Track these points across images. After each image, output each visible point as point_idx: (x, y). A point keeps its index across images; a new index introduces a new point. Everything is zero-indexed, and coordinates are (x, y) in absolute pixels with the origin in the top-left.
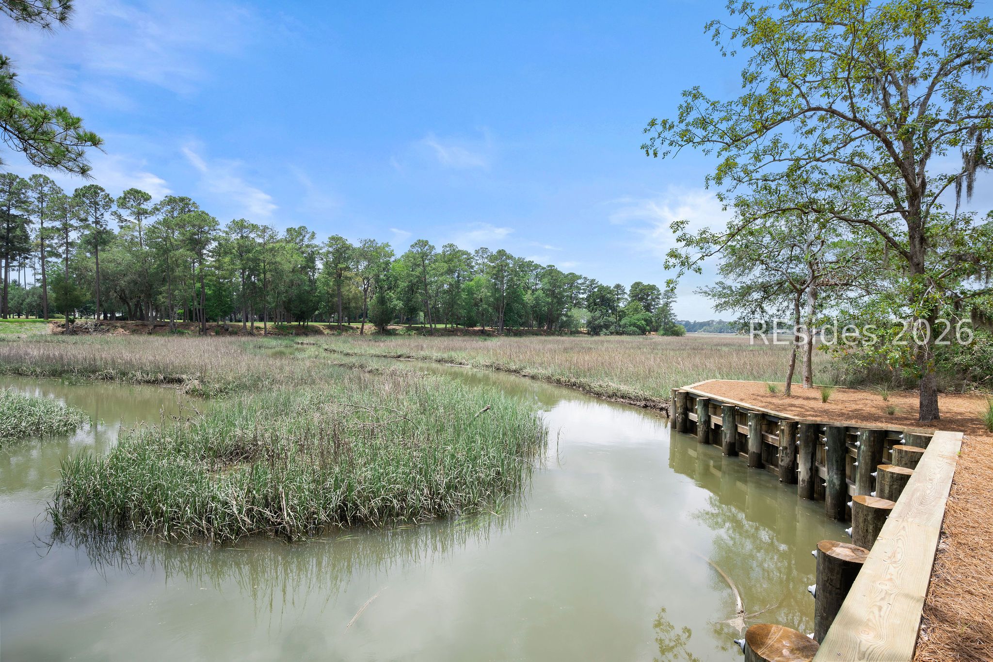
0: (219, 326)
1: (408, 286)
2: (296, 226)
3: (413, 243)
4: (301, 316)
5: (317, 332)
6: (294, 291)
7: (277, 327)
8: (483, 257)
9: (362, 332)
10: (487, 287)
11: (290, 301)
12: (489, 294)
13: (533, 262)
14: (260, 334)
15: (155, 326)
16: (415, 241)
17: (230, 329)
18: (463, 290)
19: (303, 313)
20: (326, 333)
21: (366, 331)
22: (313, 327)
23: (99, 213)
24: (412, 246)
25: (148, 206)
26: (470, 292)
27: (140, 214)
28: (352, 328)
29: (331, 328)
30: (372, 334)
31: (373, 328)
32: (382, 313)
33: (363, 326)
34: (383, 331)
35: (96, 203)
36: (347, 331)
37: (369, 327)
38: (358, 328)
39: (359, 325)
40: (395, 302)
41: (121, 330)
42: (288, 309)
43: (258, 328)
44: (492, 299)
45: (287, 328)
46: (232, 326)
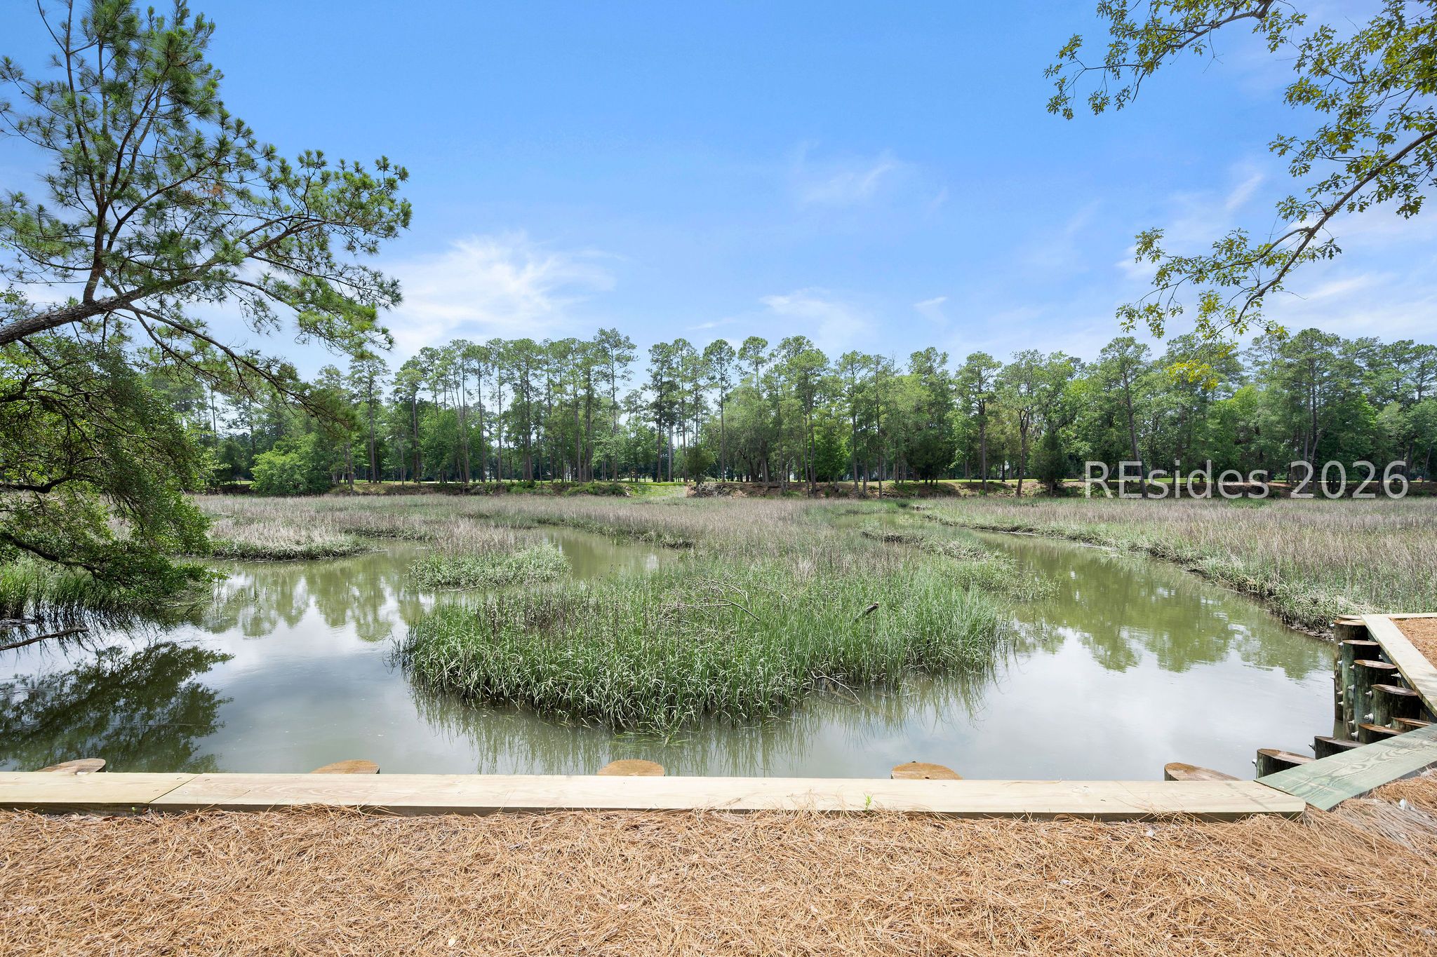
0: (829, 486)
1: (1101, 418)
2: (922, 349)
3: (1105, 346)
4: (928, 471)
5: (950, 492)
6: (918, 438)
7: (896, 487)
8: (1272, 349)
9: (1019, 493)
10: (1269, 406)
11: (912, 452)
12: (1273, 418)
13: (1411, 342)
14: (875, 496)
15: (770, 488)
16: (1110, 341)
17: (840, 490)
18: (1213, 416)
19: (929, 466)
20: (962, 494)
21: (1027, 491)
22: (945, 486)
23: (724, 369)
24: (1103, 351)
25: (764, 354)
26: (1228, 418)
27: (759, 362)
28: (1005, 487)
29: (972, 487)
30: (1035, 495)
31: (1038, 486)
32: (1052, 463)
33: (1020, 483)
34: (1055, 491)
35: (722, 359)
36: (995, 490)
37: (1031, 485)
38: (1013, 486)
39: (1015, 482)
40: (1077, 444)
41: (740, 492)
42: (911, 463)
43: (872, 488)
44: (1281, 428)
45: (910, 487)
46: (843, 487)
